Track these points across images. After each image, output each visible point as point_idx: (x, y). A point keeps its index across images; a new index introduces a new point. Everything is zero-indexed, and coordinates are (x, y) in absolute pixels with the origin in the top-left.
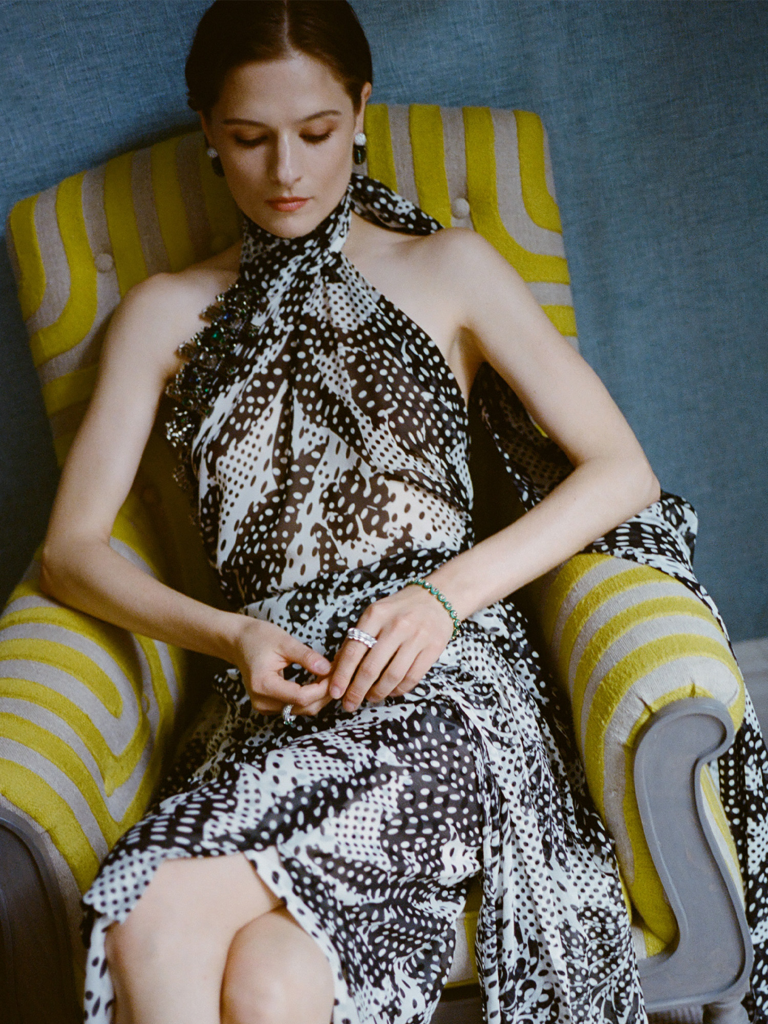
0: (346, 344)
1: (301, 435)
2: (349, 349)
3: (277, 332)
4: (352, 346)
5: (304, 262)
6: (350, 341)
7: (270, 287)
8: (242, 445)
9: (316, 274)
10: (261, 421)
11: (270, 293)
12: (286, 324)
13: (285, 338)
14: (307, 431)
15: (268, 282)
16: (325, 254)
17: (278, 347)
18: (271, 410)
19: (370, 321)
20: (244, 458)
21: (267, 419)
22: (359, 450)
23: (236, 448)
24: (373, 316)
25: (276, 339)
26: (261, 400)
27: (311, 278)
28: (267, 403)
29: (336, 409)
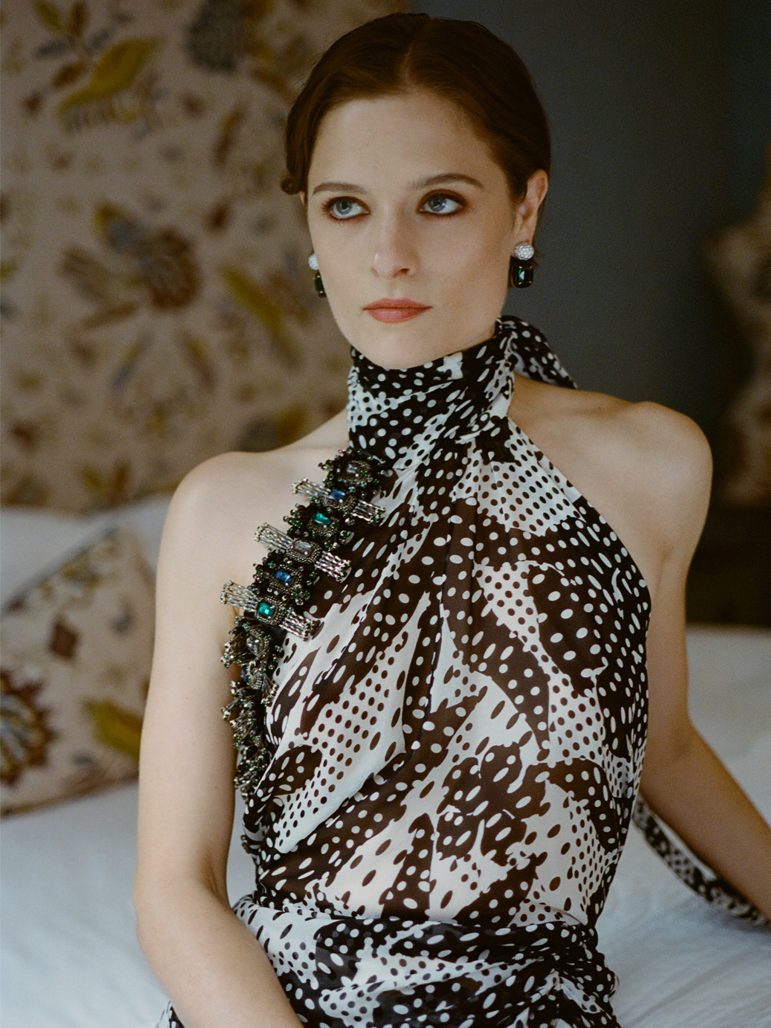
0: (530, 557)
1: (447, 680)
2: (535, 563)
3: (414, 522)
4: (540, 559)
5: (449, 424)
6: (536, 551)
7: (399, 456)
8: (361, 687)
9: (469, 445)
10: (390, 652)
11: (399, 465)
12: (427, 512)
13: (425, 532)
14: (457, 673)
15: (395, 449)
16: (484, 418)
17: (416, 545)
18: (405, 636)
19: (566, 527)
20: (363, 706)
21: (398, 648)
22: (533, 720)
23: (353, 691)
24: (570, 520)
25: (414, 532)
26: (390, 620)
27: (463, 450)
28: (399, 626)
29: (508, 652)
